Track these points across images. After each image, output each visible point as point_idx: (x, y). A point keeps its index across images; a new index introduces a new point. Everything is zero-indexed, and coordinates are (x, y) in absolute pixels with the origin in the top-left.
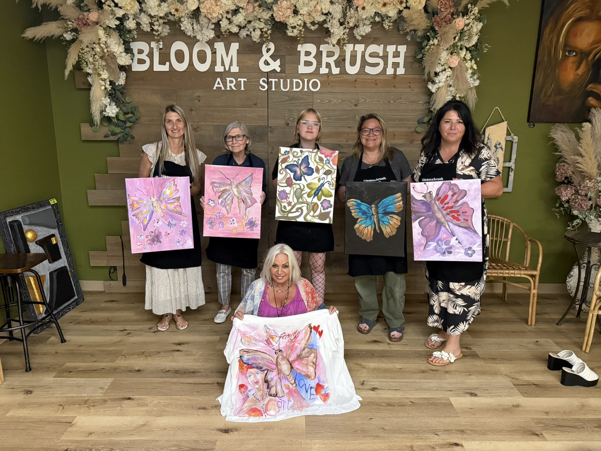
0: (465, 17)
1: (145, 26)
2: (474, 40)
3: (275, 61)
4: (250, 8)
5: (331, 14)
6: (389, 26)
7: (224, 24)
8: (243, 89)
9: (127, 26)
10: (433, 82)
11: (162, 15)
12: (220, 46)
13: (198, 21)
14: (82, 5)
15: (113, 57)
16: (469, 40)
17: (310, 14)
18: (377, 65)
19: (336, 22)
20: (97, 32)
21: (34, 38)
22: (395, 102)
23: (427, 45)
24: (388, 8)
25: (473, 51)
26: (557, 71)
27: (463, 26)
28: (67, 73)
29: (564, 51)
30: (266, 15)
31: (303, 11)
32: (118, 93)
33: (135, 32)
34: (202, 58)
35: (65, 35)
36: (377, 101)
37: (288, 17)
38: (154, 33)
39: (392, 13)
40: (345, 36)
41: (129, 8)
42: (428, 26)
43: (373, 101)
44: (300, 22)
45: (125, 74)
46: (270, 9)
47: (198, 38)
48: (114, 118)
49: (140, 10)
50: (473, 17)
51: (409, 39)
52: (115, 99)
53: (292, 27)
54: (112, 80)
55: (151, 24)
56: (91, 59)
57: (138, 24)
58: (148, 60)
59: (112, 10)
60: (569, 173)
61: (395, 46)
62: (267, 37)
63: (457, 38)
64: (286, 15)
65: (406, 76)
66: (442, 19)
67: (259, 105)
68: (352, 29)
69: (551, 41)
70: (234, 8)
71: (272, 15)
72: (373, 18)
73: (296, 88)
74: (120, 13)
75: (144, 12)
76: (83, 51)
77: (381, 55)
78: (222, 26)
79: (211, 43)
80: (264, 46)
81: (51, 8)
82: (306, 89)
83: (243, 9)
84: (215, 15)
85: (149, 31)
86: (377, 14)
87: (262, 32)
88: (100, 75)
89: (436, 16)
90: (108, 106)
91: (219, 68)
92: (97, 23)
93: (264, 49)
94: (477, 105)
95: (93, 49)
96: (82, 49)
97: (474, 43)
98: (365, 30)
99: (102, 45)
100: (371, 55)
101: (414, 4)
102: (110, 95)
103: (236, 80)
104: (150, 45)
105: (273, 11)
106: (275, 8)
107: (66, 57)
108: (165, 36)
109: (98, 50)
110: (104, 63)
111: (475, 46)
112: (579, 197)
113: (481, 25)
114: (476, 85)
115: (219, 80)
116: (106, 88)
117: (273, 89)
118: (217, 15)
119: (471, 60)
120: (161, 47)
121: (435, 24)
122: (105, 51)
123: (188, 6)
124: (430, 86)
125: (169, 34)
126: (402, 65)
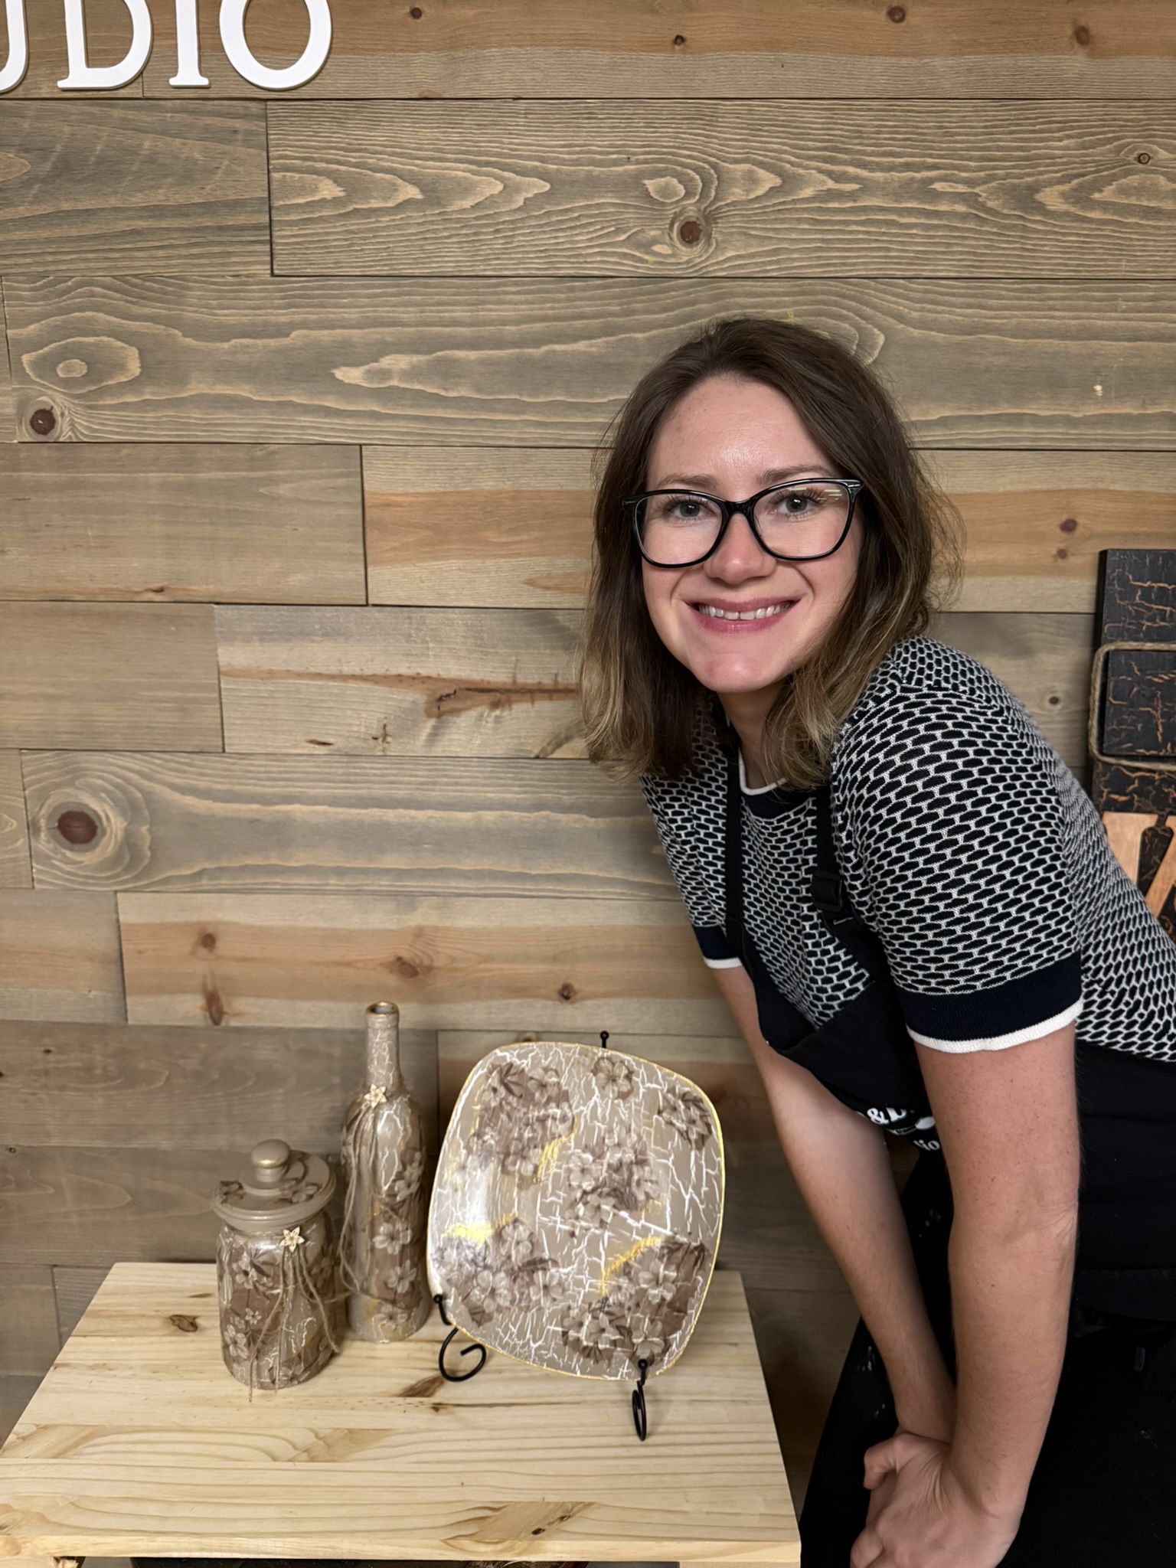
36: (905, 190)
43: (866, 187)
73: (93, 59)
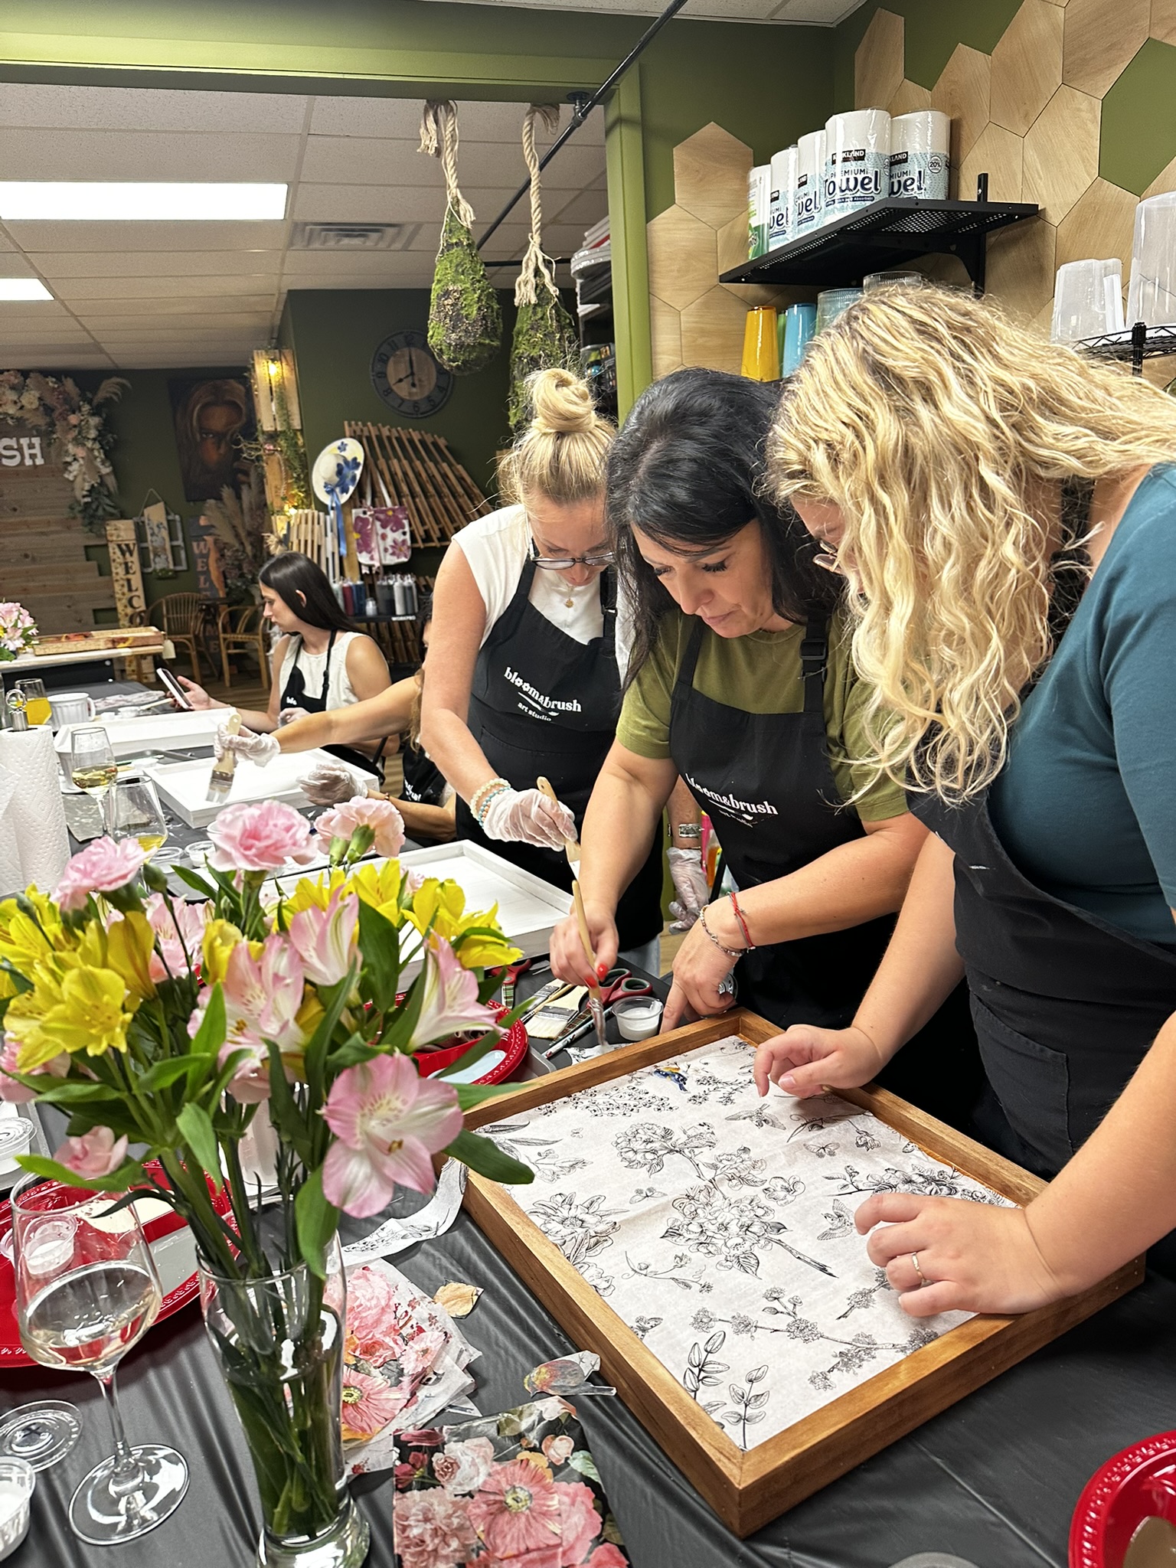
0: (80, 414)
2: (95, 432)
6: (13, 423)
10: (67, 471)
16: (90, 432)
18: (13, 457)
23: (54, 438)
25: (97, 442)
26: (199, 452)
27: (79, 421)
29: (201, 434)
50: (86, 413)
51: (37, 433)
61: (27, 439)
63: (78, 431)
65: (46, 466)
66: (58, 416)
69: (185, 426)
77: (15, 447)
89: (54, 412)
97: (96, 435)
111: (99, 437)
113: (96, 419)
114: (110, 471)
119: (99, 449)
121: (54, 419)
124: (67, 475)
126: (39, 455)
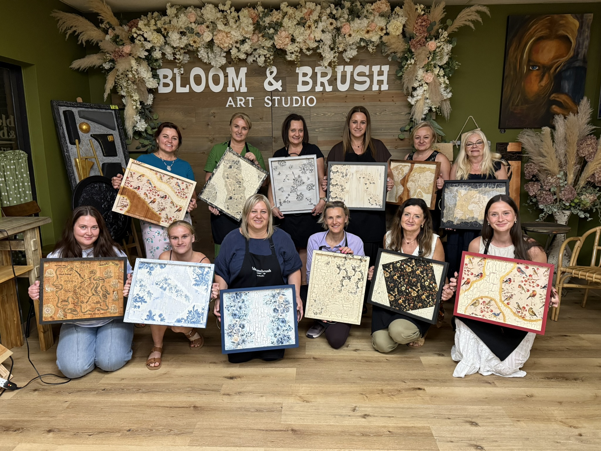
0: (437, 41)
1: (169, 55)
2: (446, 59)
3: (277, 82)
4: (255, 38)
5: (322, 41)
6: (373, 50)
7: (234, 52)
8: (250, 106)
9: (154, 56)
10: (412, 96)
11: (182, 46)
12: (231, 71)
13: (212, 51)
14: (118, 40)
15: (142, 81)
16: (441, 59)
17: (305, 42)
18: (364, 82)
19: (327, 48)
20: (130, 61)
21: (79, 68)
22: (380, 114)
23: (405, 65)
24: (371, 34)
25: (446, 68)
26: (523, 83)
27: (435, 48)
28: (106, 96)
29: (528, 66)
30: (268, 44)
31: (299, 39)
32: (147, 112)
33: (161, 61)
34: (216, 81)
35: (104, 65)
37: (287, 45)
38: (177, 61)
39: (375, 38)
40: (335, 59)
41: (156, 42)
42: (405, 49)
44: (296, 49)
45: (152, 96)
46: (272, 38)
47: (212, 64)
48: (143, 132)
49: (165, 43)
50: (443, 40)
51: (390, 60)
52: (145, 117)
53: (291, 53)
54: (141, 100)
55: (174, 54)
56: (125, 84)
57: (163, 54)
58: (171, 84)
59: (142, 44)
60: (536, 171)
61: (379, 66)
62: (270, 62)
63: (431, 58)
64: (285, 43)
65: (389, 91)
66: (417, 42)
67: (264, 119)
68: (341, 53)
69: (516, 58)
70: (242, 38)
71: (274, 43)
72: (359, 43)
73: (295, 104)
74: (148, 46)
75: (168, 44)
76: (119, 78)
77: (367, 74)
78: (232, 53)
79: (223, 68)
80: (268, 69)
81: (93, 43)
82: (304, 105)
83: (249, 39)
84: (226, 45)
85: (172, 59)
86: (361, 39)
87: (266, 58)
88: (132, 97)
89: (412, 40)
90: (139, 122)
91: (230, 89)
92: (130, 55)
93: (268, 73)
94: (451, 114)
95: (126, 76)
96: (118, 76)
97: (445, 62)
98: (352, 53)
99: (134, 72)
100: (358, 75)
101: (392, 30)
102: (140, 113)
103: (245, 99)
104: (173, 71)
105: (274, 40)
106: (276, 38)
107: (105, 83)
108: (186, 63)
109: (130, 76)
110: (135, 87)
111: (447, 63)
112: (544, 192)
113: (450, 47)
114: (449, 97)
115: (230, 99)
116: (137, 108)
117: (276, 105)
118: (227, 45)
119: (444, 76)
120: (182, 72)
121: (411, 46)
122: (136, 77)
123: (204, 38)
124: (410, 99)
125: (189, 62)
126: (385, 82)
